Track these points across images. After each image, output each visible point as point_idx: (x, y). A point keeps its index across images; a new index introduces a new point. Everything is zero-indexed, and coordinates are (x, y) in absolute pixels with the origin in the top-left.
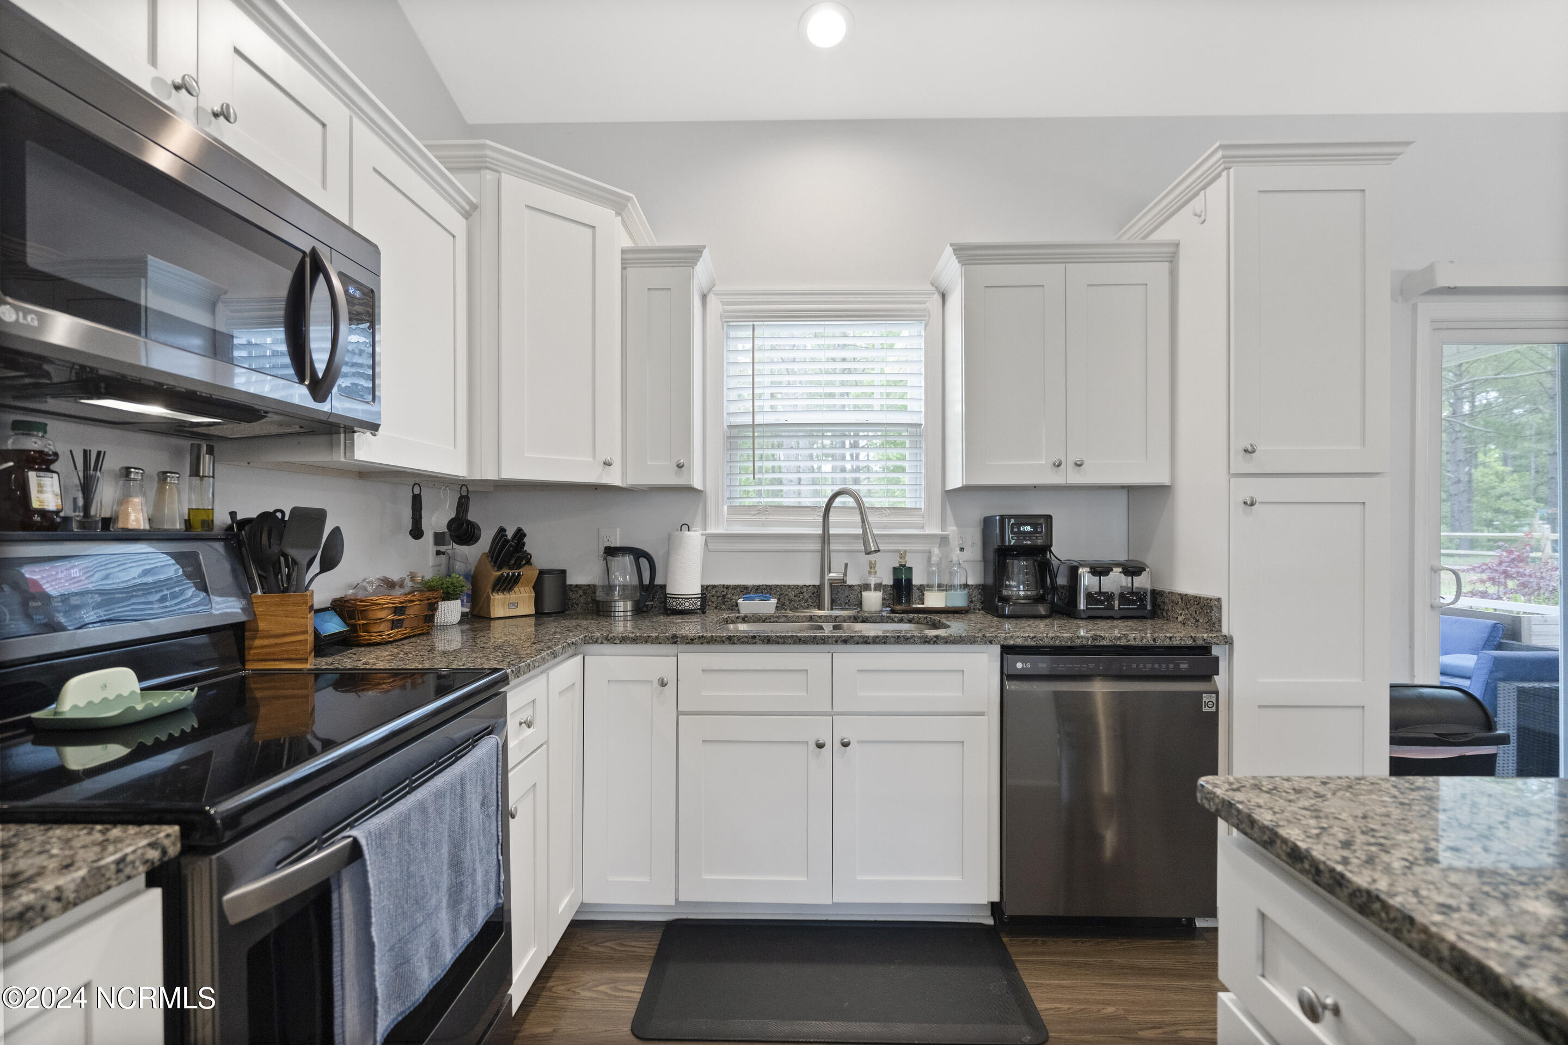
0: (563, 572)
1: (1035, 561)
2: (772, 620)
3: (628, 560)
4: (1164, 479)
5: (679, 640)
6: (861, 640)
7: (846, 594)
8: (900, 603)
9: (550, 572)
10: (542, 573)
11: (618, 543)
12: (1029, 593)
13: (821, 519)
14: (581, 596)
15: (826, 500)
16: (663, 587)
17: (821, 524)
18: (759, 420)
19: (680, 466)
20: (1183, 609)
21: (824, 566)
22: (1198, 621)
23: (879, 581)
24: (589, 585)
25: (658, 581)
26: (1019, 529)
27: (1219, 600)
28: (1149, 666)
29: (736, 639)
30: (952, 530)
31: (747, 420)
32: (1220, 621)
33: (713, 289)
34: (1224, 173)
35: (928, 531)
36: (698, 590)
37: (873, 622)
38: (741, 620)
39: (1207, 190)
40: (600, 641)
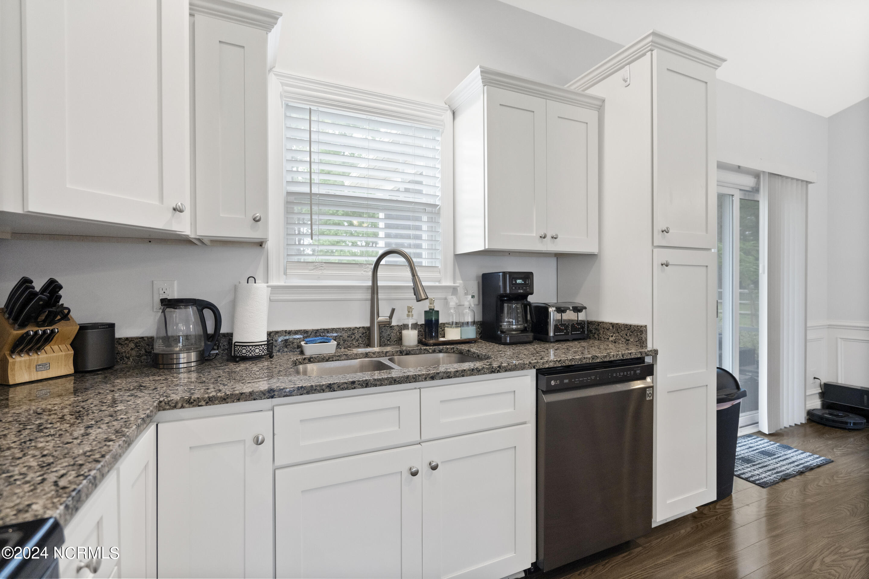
0: (111, 327)
1: (522, 304)
2: (334, 359)
3: (191, 311)
4: (593, 249)
5: (276, 393)
6: (445, 375)
7: (388, 333)
8: (431, 337)
9: (95, 326)
10: (83, 328)
11: (176, 295)
12: (519, 326)
13: (370, 274)
14: (132, 349)
15: (375, 259)
16: (230, 336)
17: (371, 278)
18: (315, 190)
19: (256, 220)
20: (614, 333)
21: (374, 311)
22: (629, 340)
23: (414, 322)
24: (142, 338)
25: (224, 330)
26: (516, 282)
27: (646, 326)
28: (622, 374)
29: (336, 387)
30: (459, 283)
31: (306, 189)
32: (646, 340)
33: (274, 69)
34: (649, 54)
35: (444, 284)
36: (264, 338)
37: (414, 354)
38: (307, 361)
39: (631, 65)
40: (180, 405)
